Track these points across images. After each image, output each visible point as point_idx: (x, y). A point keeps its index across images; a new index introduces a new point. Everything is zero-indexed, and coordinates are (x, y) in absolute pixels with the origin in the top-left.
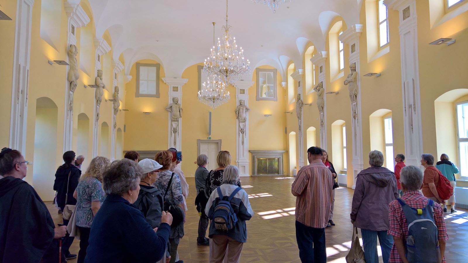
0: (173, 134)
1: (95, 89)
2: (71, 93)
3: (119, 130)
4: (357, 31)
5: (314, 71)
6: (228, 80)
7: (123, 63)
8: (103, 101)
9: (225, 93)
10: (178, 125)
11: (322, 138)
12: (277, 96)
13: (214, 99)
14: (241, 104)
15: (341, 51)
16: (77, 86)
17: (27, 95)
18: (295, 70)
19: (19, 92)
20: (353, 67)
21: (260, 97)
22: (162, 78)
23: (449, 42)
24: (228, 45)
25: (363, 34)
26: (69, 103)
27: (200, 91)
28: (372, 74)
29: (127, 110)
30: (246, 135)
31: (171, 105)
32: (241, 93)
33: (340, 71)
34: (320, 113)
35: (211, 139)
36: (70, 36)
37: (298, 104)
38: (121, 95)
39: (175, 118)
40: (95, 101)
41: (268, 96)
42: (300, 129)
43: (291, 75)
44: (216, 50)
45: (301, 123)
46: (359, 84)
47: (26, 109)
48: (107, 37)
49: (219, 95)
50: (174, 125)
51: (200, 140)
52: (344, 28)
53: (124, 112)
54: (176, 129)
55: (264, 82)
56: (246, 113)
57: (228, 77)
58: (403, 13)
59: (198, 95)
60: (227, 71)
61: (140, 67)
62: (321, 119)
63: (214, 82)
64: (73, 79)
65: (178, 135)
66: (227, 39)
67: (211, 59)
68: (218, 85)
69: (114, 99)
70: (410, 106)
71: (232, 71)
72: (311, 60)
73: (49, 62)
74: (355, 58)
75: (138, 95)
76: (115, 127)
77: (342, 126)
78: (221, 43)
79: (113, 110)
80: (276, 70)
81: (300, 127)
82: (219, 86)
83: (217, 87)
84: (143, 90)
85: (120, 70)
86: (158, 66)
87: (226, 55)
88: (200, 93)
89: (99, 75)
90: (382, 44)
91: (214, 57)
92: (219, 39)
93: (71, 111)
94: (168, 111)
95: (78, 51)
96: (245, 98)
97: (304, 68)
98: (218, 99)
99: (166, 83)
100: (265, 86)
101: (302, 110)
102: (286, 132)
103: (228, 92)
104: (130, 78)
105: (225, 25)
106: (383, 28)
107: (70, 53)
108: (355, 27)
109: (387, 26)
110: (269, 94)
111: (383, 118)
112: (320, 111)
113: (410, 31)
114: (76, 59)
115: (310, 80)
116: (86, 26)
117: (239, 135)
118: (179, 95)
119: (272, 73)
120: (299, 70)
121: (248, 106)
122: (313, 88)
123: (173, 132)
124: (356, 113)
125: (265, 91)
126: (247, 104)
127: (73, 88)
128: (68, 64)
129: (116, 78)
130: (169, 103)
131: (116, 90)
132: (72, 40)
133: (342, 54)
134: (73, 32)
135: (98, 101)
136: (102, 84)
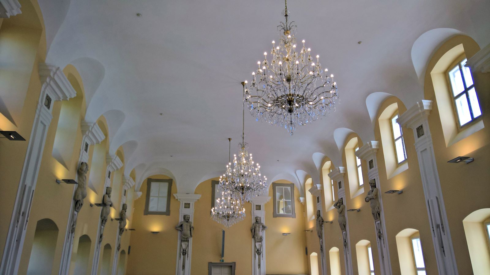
0: (182, 256)
1: (101, 208)
2: (76, 213)
3: (123, 252)
4: (374, 147)
5: (333, 186)
6: (244, 198)
7: (134, 179)
8: (109, 221)
9: (240, 210)
10: (188, 246)
11: (347, 261)
12: (295, 212)
13: (228, 217)
14: (257, 222)
15: (359, 166)
16: (83, 205)
17: (28, 217)
18: (313, 184)
19: (20, 214)
20: (373, 184)
21: (277, 213)
22: (174, 194)
23: (467, 161)
24: (245, 162)
25: (379, 150)
26: (72, 225)
27: (213, 208)
28: (394, 191)
29: (134, 230)
30: (262, 256)
31: (181, 223)
32: (257, 210)
33: (359, 187)
34: (342, 232)
35: (225, 262)
36: (82, 153)
37: (318, 221)
38: (129, 213)
39: (185, 237)
40: (100, 220)
41: (285, 212)
42: (322, 250)
43: (309, 191)
44: (232, 167)
45: (322, 243)
46: (381, 201)
47: (24, 232)
48: (120, 154)
49: (234, 212)
50: (184, 246)
51: (211, 263)
52: (360, 144)
53: (130, 231)
54: (186, 251)
55: (281, 197)
56: (263, 231)
57: (244, 195)
58: (417, 132)
59: (211, 212)
60: (242, 188)
61: (152, 182)
62: (344, 239)
63: (229, 198)
64: (80, 197)
65: (188, 258)
66: (243, 156)
67: (226, 175)
68: (233, 201)
69: (121, 218)
70: (438, 226)
71: (248, 188)
72: (329, 175)
73: (57, 181)
74: (374, 174)
75: (147, 212)
76: (118, 249)
77: (367, 247)
78: (237, 160)
79: (118, 230)
80: (294, 184)
81: (322, 247)
82: (234, 203)
83: (232, 203)
84: (153, 207)
85: (130, 186)
86: (170, 182)
87: (242, 171)
88: (214, 210)
89: (108, 192)
90: (400, 161)
91: (230, 174)
92: (235, 155)
93: (73, 233)
94: (178, 230)
95: (89, 168)
96: (261, 214)
97: (322, 183)
98: (233, 217)
99: (177, 200)
100: (281, 201)
101: (323, 228)
102: (307, 253)
103: (244, 209)
104: (140, 194)
105: (241, 142)
106: (399, 144)
107: (80, 170)
108: (370, 143)
109: (403, 143)
110: (286, 210)
111: (411, 238)
112: (342, 230)
113: (426, 149)
114: (85, 177)
115: (329, 196)
116: (100, 143)
117: (255, 257)
118: (190, 212)
119: (289, 188)
120: (317, 185)
121: (264, 224)
122: (333, 203)
123: (182, 254)
124: (381, 233)
125: (282, 206)
126: (263, 221)
127: (78, 208)
128: (76, 183)
129: (125, 195)
130: (180, 221)
131: (124, 207)
132: (85, 158)
133: (360, 169)
134: (86, 150)
135: (104, 220)
136: (110, 201)
